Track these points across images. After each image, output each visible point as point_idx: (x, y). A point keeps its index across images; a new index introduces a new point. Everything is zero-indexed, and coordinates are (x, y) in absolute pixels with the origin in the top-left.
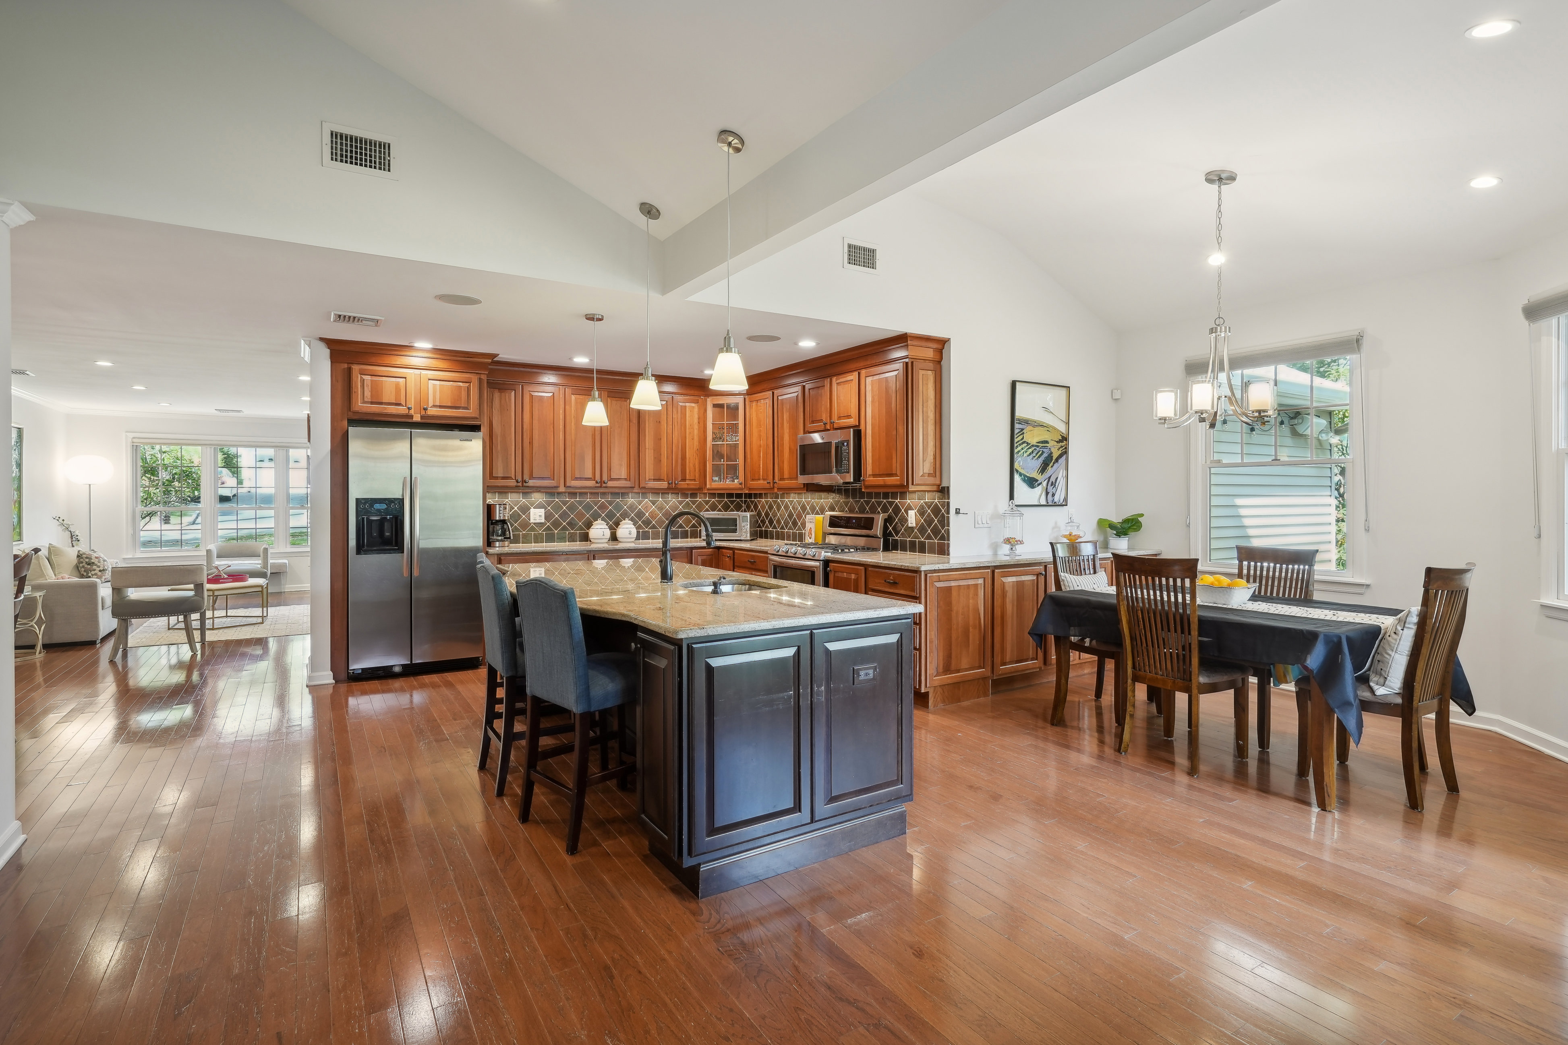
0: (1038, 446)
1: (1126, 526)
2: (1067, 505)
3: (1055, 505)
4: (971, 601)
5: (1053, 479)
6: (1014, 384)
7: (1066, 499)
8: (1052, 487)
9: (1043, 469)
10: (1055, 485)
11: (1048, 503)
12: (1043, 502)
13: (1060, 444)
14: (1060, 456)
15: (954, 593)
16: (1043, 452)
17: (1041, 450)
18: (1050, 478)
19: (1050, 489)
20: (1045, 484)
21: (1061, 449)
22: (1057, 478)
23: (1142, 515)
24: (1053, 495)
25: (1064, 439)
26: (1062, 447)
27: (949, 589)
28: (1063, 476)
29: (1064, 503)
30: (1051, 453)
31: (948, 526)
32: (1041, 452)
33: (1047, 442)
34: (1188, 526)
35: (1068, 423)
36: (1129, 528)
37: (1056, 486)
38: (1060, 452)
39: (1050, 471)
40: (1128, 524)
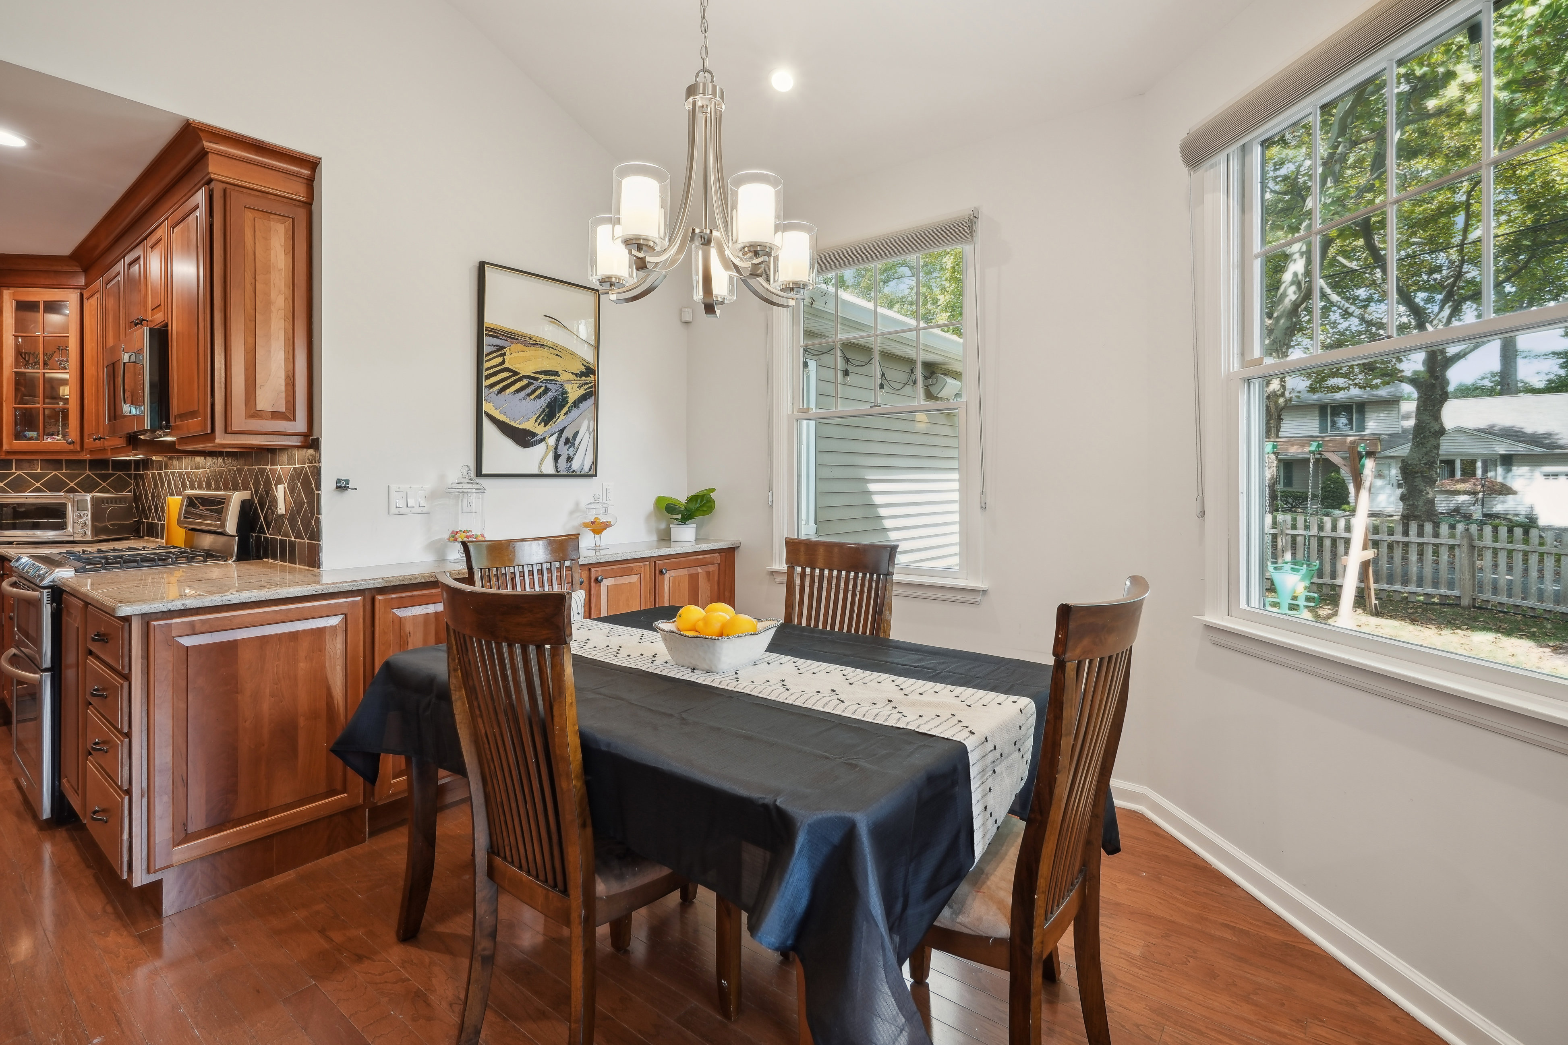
0: (536, 379)
1: (692, 506)
2: (596, 476)
3: (573, 475)
4: (302, 665)
5: (568, 433)
6: (482, 267)
7: (594, 465)
8: (568, 446)
9: (549, 414)
10: (573, 444)
11: (558, 472)
12: (551, 470)
13: (583, 378)
14: (583, 398)
15: (246, 656)
16: (547, 390)
17: (543, 385)
18: (562, 431)
19: (563, 450)
20: (552, 441)
21: (584, 387)
22: (576, 434)
23: (713, 490)
24: (569, 459)
25: (590, 371)
26: (586, 384)
27: (233, 645)
28: (588, 429)
29: (592, 473)
30: (564, 392)
31: (319, 513)
32: (543, 389)
33: (556, 374)
34: (771, 506)
35: (597, 348)
36: (697, 509)
37: (576, 446)
38: (582, 391)
39: (561, 419)
40: (696, 504)
